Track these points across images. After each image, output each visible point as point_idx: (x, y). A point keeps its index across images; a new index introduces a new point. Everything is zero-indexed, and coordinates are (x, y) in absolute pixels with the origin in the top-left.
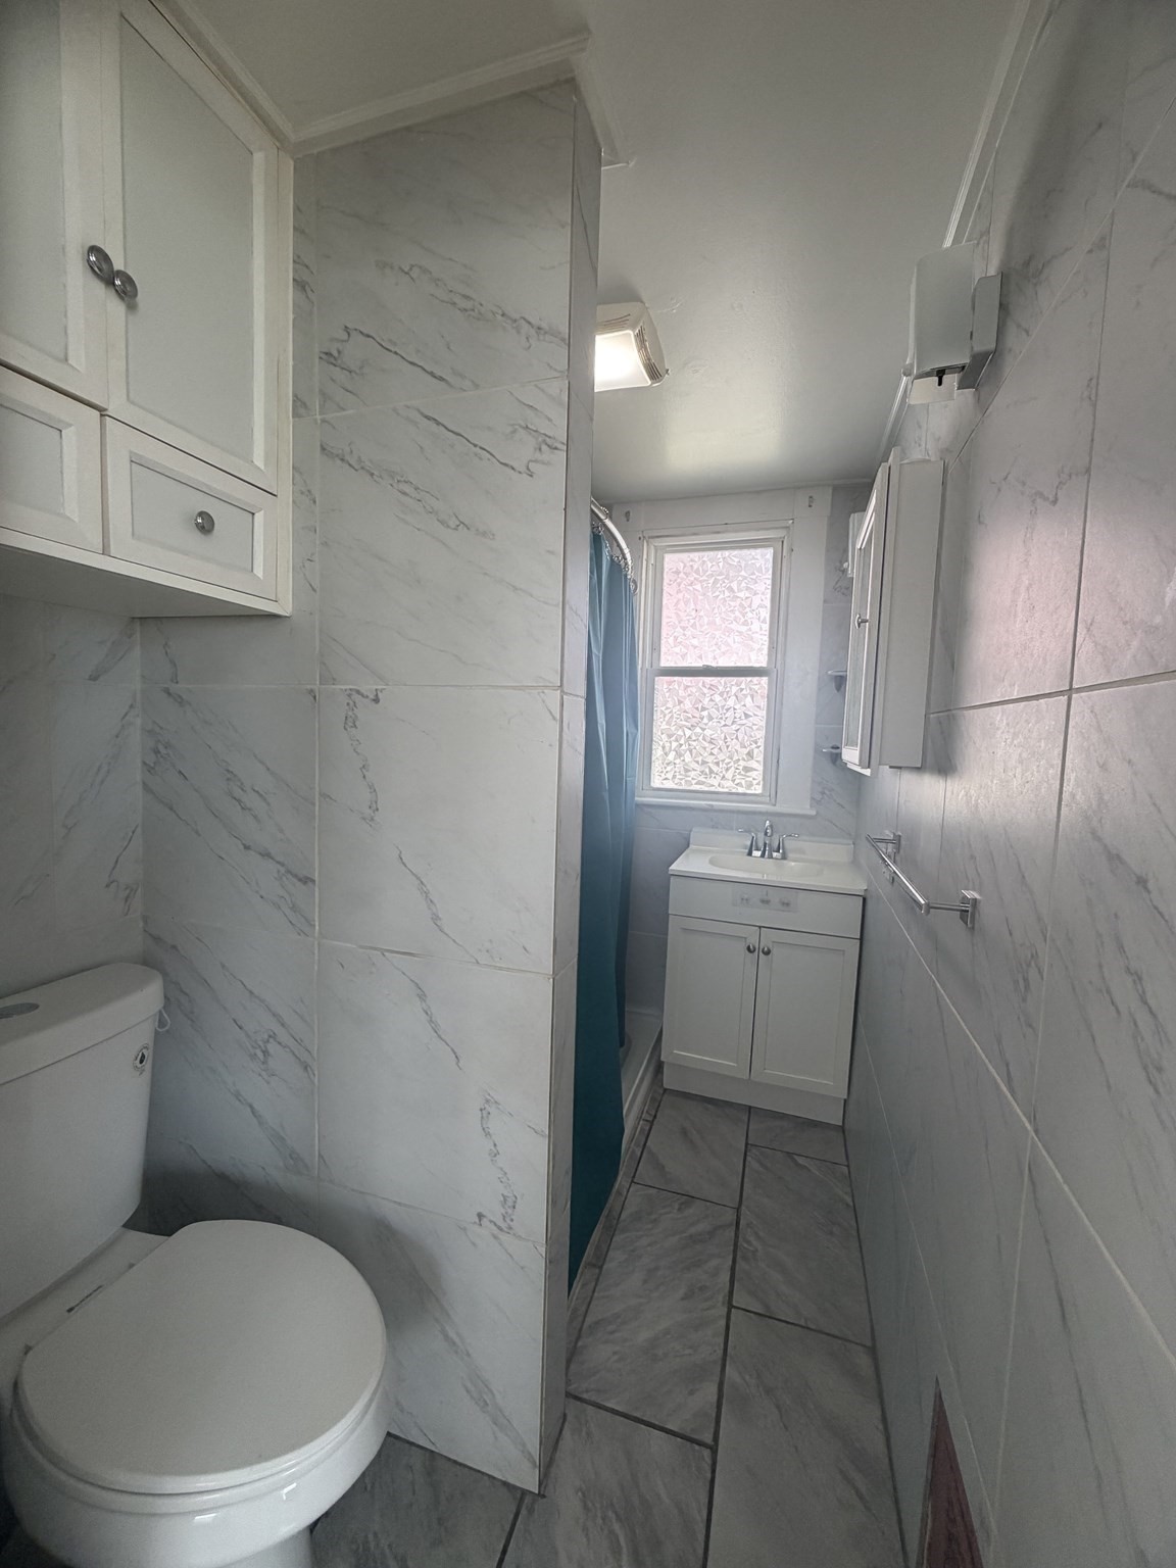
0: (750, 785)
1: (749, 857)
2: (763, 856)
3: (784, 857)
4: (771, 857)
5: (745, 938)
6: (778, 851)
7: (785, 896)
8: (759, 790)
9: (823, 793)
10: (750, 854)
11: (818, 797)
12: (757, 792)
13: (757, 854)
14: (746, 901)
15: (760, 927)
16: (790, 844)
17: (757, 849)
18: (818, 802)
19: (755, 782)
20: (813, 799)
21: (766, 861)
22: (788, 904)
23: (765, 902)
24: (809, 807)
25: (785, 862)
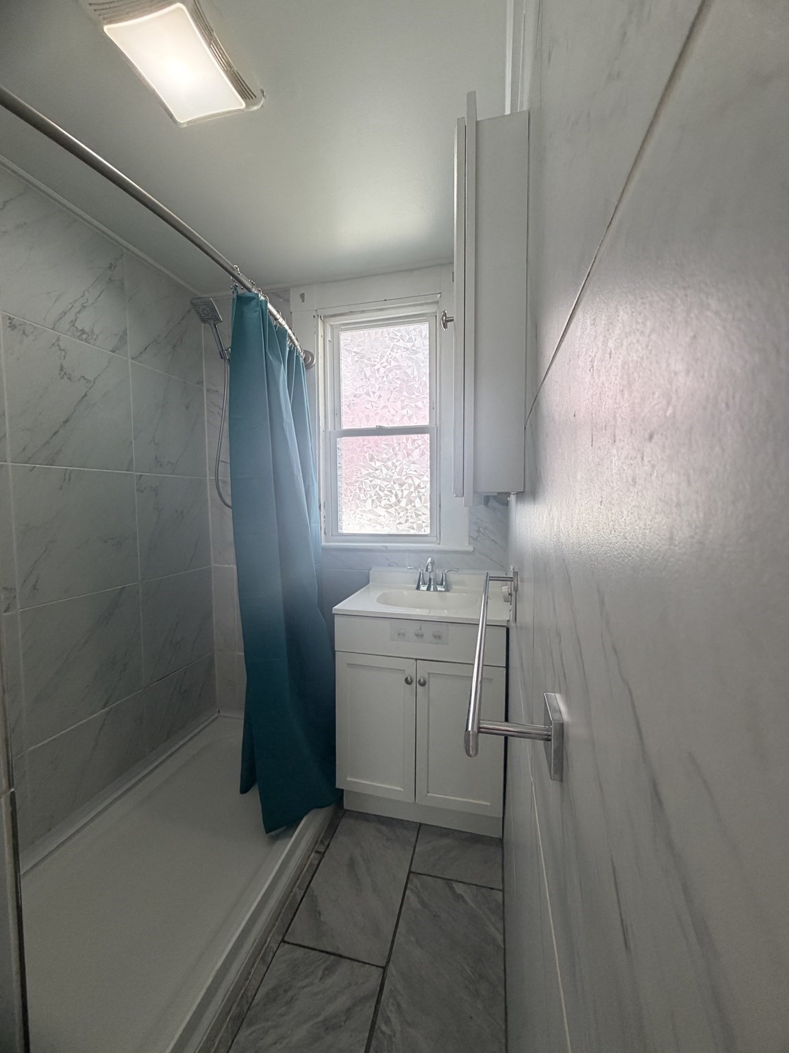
0: (420, 527)
1: (417, 591)
2: (428, 589)
3: (447, 590)
4: (436, 590)
5: (404, 670)
6: (442, 584)
7: (439, 629)
8: (428, 531)
9: (479, 531)
10: (418, 588)
11: (475, 535)
12: (426, 533)
13: (424, 588)
14: (401, 635)
15: (416, 659)
16: (453, 577)
17: (424, 584)
18: (475, 539)
19: (424, 525)
20: (470, 537)
21: (432, 593)
22: (439, 637)
23: (420, 636)
24: (468, 544)
25: (448, 594)
